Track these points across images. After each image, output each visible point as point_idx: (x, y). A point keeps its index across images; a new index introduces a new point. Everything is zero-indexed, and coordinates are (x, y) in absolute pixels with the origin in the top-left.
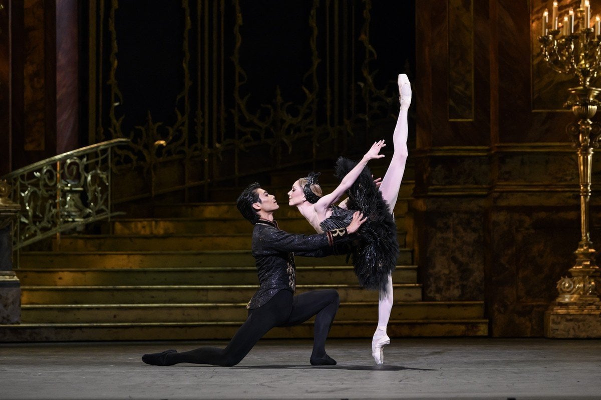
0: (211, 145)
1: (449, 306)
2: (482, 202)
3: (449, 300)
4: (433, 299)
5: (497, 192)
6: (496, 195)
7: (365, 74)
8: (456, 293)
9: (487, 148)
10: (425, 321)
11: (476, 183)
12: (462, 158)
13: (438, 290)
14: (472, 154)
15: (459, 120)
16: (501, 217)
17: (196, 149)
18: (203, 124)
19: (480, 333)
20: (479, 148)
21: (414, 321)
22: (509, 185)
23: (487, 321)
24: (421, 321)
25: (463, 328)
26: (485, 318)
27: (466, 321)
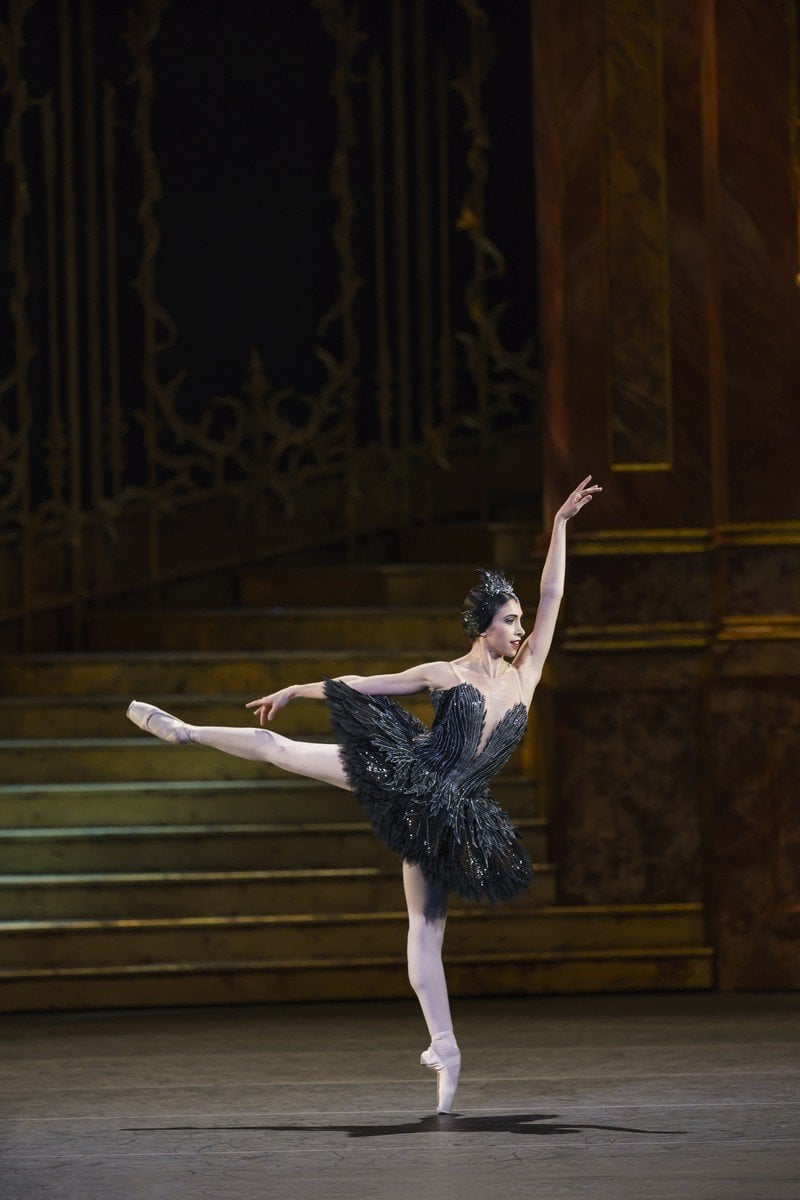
0: (87, 504)
1: (622, 917)
2: (694, 666)
3: (618, 901)
4: (581, 902)
5: (724, 642)
6: (720, 649)
7: (476, 313)
8: (636, 884)
9: (702, 533)
10: (559, 955)
11: (680, 619)
12: (645, 560)
13: (592, 879)
14: (669, 549)
15: (637, 467)
16: (733, 702)
17: (50, 516)
18: (66, 453)
19: (692, 982)
20: (685, 533)
21: (533, 956)
22: (753, 624)
23: (709, 951)
24: (546, 956)
25: (651, 969)
26: (706, 944)
27: (658, 952)
